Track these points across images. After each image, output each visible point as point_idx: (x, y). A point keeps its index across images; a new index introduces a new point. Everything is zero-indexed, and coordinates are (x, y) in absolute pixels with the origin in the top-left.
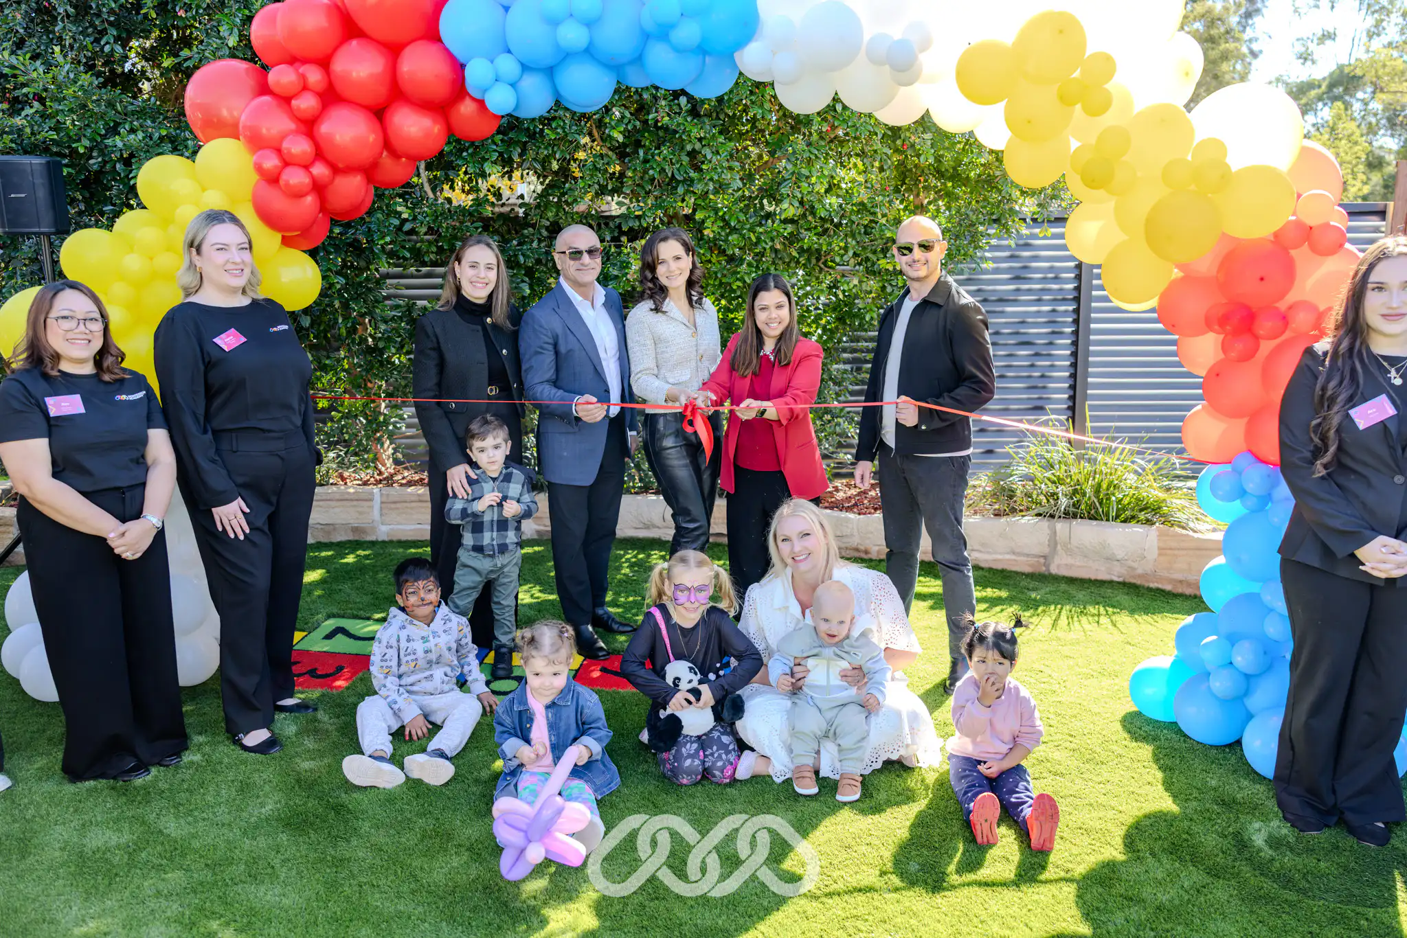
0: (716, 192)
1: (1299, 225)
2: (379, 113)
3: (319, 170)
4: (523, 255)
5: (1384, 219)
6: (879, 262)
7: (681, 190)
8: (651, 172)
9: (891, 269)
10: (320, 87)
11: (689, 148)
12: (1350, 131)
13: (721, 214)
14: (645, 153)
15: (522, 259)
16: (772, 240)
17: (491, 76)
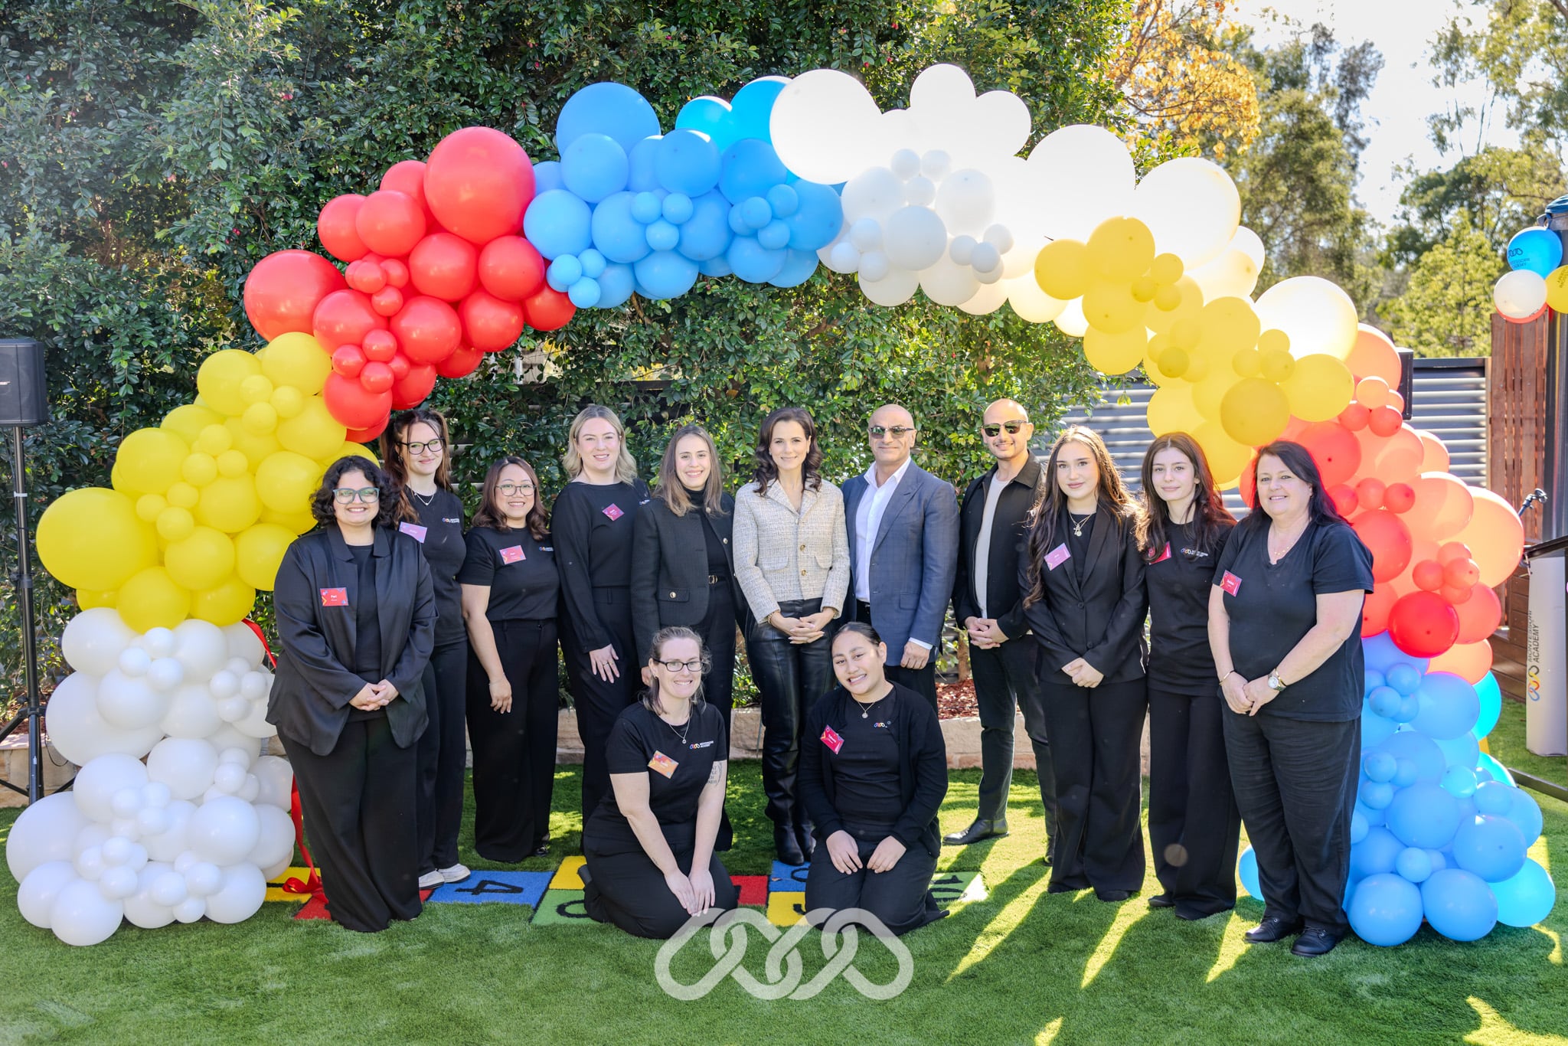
0: (770, 364)
1: (1359, 408)
2: (457, 306)
3: (399, 364)
4: (554, 435)
5: (1483, 375)
6: (950, 437)
7: (732, 362)
8: (700, 344)
9: (964, 444)
10: (402, 283)
11: (741, 317)
12: (1478, 243)
13: (776, 387)
14: (693, 323)
15: (552, 440)
16: (833, 414)
17: (578, 272)
